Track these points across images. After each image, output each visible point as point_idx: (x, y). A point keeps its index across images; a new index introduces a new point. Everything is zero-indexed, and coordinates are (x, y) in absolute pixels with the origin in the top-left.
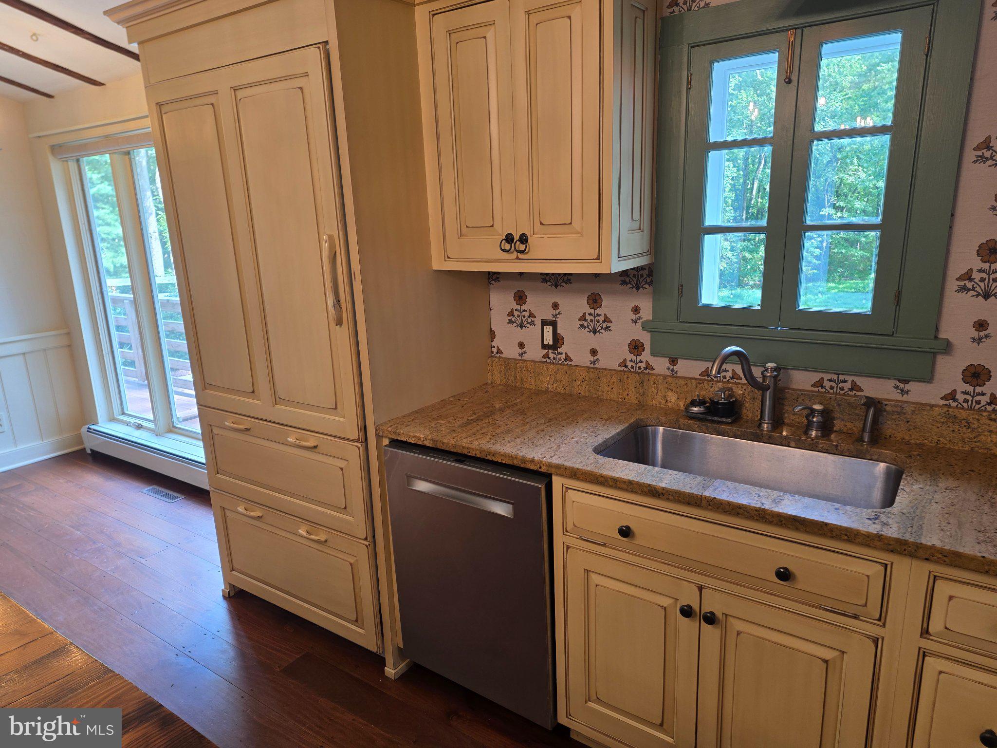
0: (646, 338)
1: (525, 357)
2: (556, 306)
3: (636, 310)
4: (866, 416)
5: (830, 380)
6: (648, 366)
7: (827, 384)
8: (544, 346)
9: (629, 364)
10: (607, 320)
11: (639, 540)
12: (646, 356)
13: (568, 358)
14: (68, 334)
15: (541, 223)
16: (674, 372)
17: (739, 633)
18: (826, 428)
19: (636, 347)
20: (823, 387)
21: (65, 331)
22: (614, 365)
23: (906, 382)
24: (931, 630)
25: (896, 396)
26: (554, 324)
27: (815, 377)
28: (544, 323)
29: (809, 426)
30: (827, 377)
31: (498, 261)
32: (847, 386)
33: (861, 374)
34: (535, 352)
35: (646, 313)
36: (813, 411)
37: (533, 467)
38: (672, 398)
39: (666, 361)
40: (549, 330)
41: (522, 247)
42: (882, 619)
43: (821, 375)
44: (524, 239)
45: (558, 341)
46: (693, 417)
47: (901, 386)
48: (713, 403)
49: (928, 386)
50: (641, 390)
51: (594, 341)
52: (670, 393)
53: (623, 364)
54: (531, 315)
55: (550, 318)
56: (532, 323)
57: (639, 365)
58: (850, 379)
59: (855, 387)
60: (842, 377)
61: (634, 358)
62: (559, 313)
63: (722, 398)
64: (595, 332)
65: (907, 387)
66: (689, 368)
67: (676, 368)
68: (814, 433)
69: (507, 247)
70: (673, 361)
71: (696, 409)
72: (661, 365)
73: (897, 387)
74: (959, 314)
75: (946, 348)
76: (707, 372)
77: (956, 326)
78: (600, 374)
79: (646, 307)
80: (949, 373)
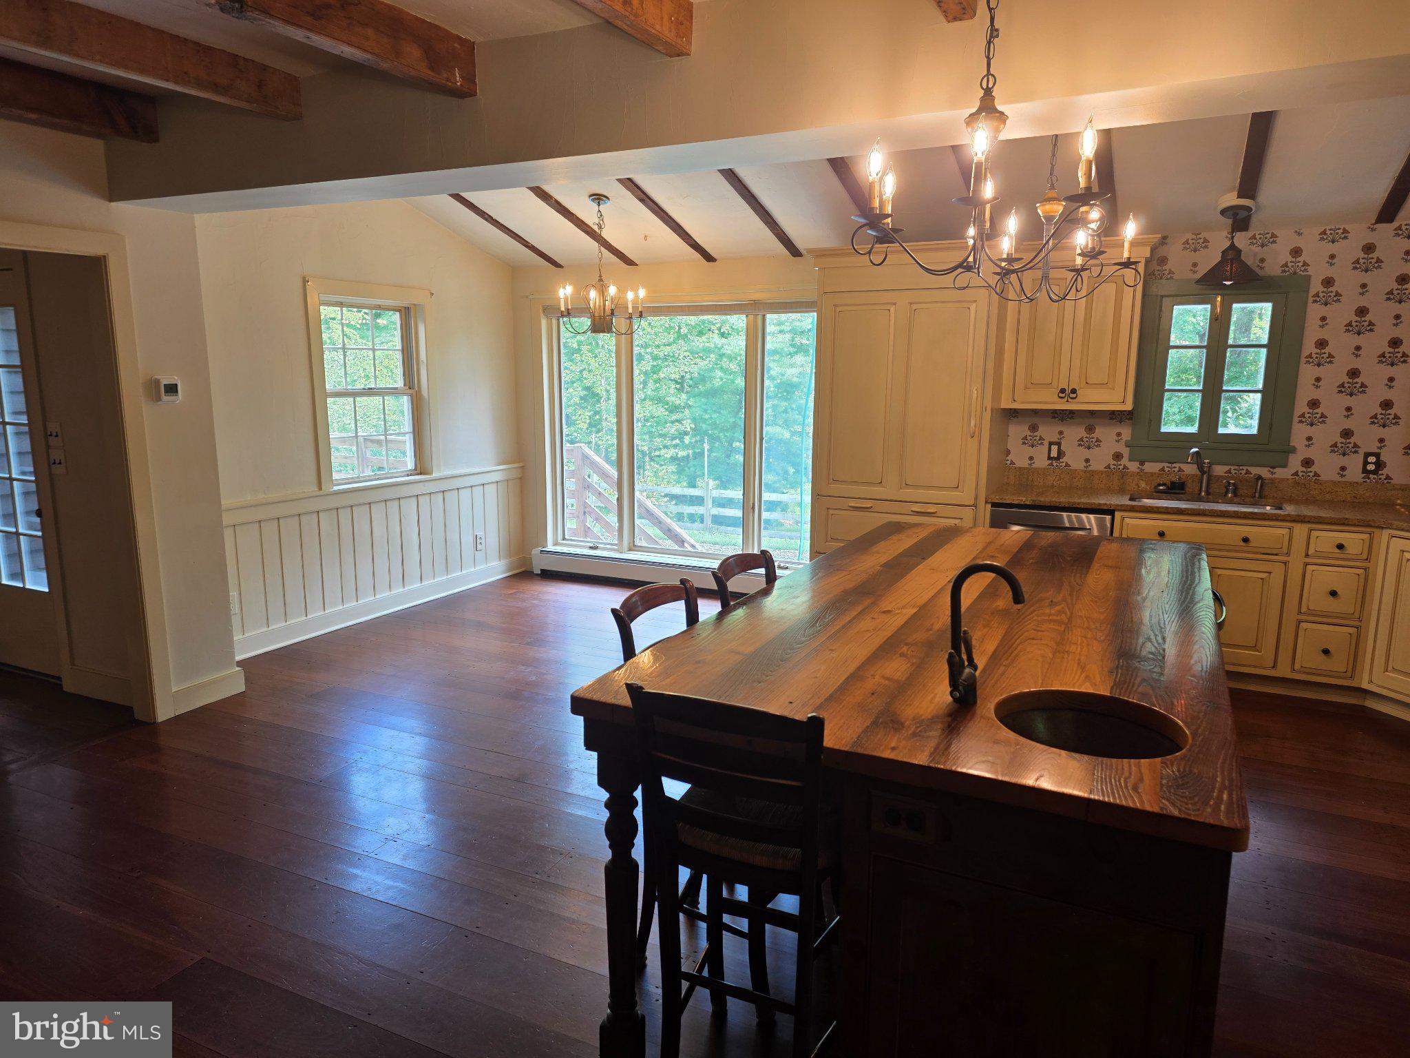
0: (1125, 452)
1: (1034, 466)
2: (1061, 433)
3: (1119, 434)
4: (1257, 484)
5: (1235, 470)
6: (1125, 467)
7: (1233, 472)
8: (1049, 458)
9: (1112, 467)
10: (1098, 440)
11: (1167, 537)
12: (1125, 461)
13: (1067, 465)
14: (522, 467)
15: (1087, 383)
16: (1142, 470)
17: (1219, 575)
18: (1235, 494)
19: (1118, 456)
20: (1230, 473)
21: (521, 465)
22: (1101, 467)
23: (1273, 467)
24: (1309, 554)
25: (1270, 476)
26: (1059, 444)
27: (1227, 468)
28: (1051, 444)
29: (1227, 493)
30: (1232, 468)
31: (1054, 403)
32: (1244, 472)
33: (1252, 465)
34: (1041, 462)
35: (1126, 436)
36: (1229, 483)
37: (1105, 508)
38: (1143, 484)
39: (1137, 464)
40: (1055, 449)
41: (1074, 396)
42: (1288, 554)
43: (1230, 467)
44: (1074, 391)
45: (1061, 454)
46: (1161, 492)
47: (1272, 470)
48: (1172, 483)
49: (1285, 470)
50: (1122, 481)
51: (1087, 454)
52: (1141, 482)
53: (1108, 467)
54: (1041, 438)
55: (1057, 440)
56: (1042, 444)
57: (1119, 467)
58: (1245, 468)
59: (1248, 472)
60: (1241, 467)
61: (1115, 463)
62: (1063, 437)
63: (1175, 479)
64: (1089, 448)
65: (1275, 471)
66: (1152, 467)
67: (1143, 468)
68: (1230, 495)
69: (1063, 395)
70: (1142, 463)
71: (1161, 488)
72: (1133, 467)
73: (1269, 471)
74: (1299, 433)
75: (1293, 450)
76: (1163, 469)
77: (1298, 439)
78: (1093, 473)
79: (1127, 433)
80: (1295, 463)
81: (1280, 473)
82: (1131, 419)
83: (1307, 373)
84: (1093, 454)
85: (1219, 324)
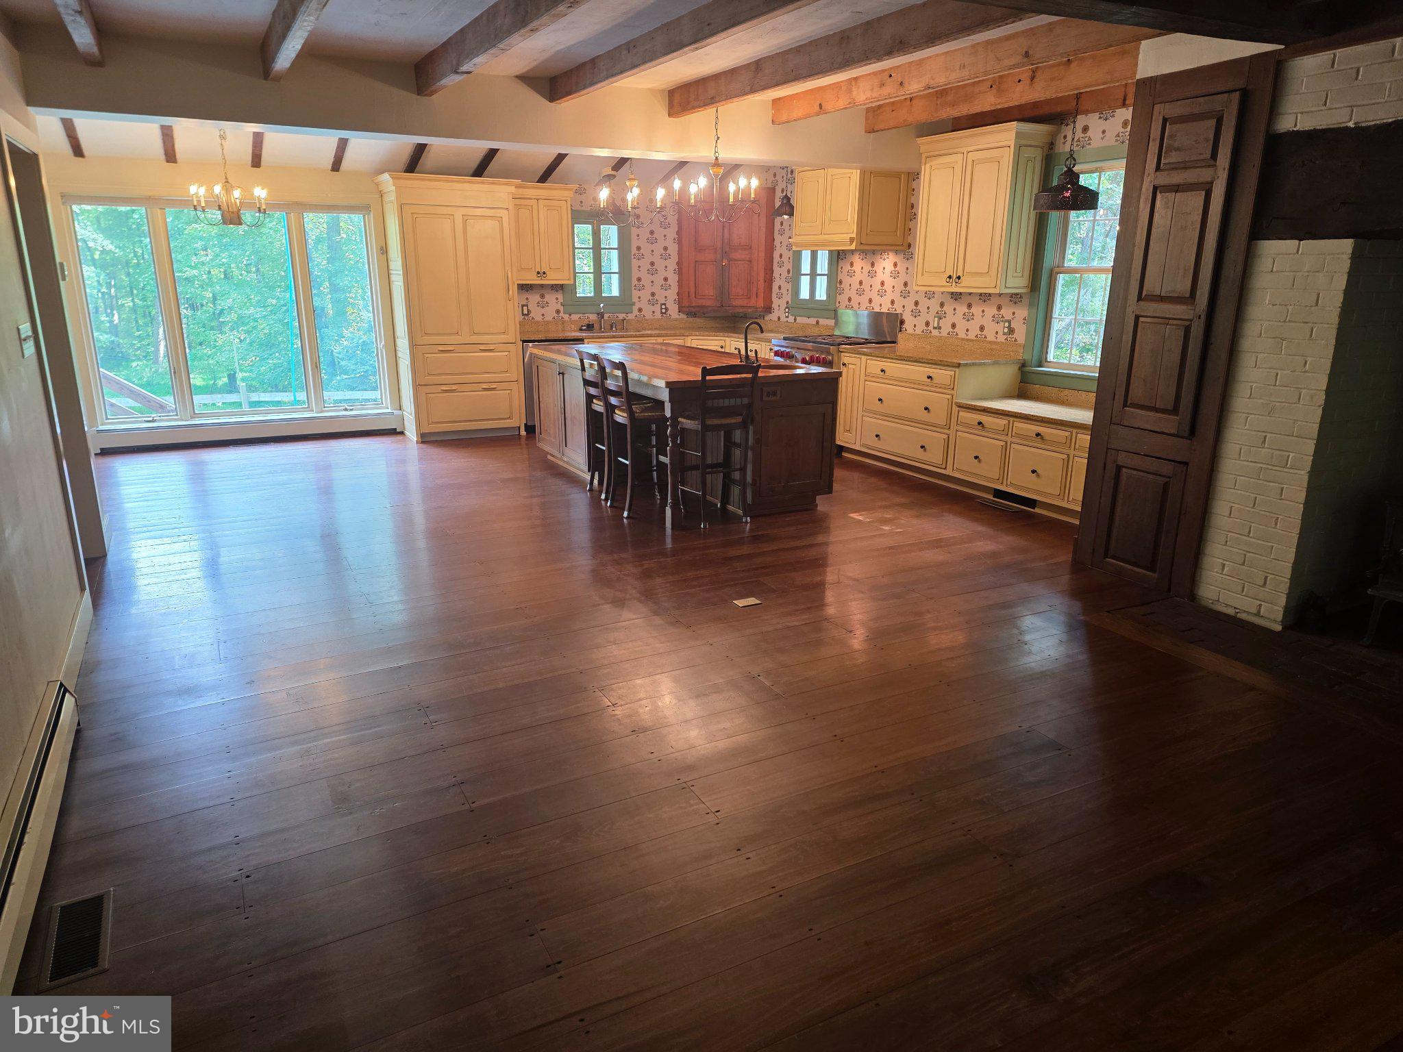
0: (561, 308)
2: (527, 299)
3: (557, 299)
6: (562, 318)
8: (523, 315)
9: (556, 318)
10: (547, 303)
12: (561, 314)
15: (550, 268)
16: (571, 319)
19: (558, 312)
22: (550, 319)
23: (627, 313)
25: (627, 317)
26: (527, 306)
27: (608, 315)
31: (535, 280)
33: (619, 312)
35: (561, 300)
36: (612, 323)
39: (568, 315)
40: (525, 308)
41: (545, 275)
44: (544, 273)
45: (529, 312)
46: (583, 330)
47: (627, 315)
49: (632, 314)
50: (563, 326)
51: (543, 311)
53: (554, 318)
57: (559, 317)
59: (617, 317)
60: (614, 315)
61: (557, 315)
62: (529, 302)
64: (543, 307)
66: (575, 317)
67: (571, 317)
69: (539, 275)
70: (570, 315)
72: (566, 317)
74: (635, 294)
75: (634, 304)
76: (580, 318)
77: (635, 299)
78: (548, 322)
79: (560, 297)
80: (635, 309)
81: (631, 316)
82: (562, 289)
83: (635, 263)
84: (546, 310)
85: (596, 235)
